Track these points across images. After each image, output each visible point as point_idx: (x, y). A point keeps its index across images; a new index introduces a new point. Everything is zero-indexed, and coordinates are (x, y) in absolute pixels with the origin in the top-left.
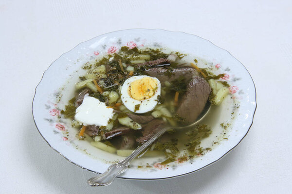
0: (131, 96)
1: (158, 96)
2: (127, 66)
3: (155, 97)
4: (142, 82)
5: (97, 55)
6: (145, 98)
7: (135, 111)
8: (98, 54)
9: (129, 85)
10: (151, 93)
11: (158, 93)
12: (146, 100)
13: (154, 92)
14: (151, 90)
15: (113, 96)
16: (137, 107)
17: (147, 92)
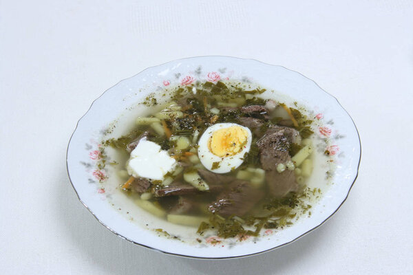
0: (211, 151)
1: (246, 153)
2: (212, 108)
3: (242, 155)
4: (228, 133)
5: (166, 85)
6: (228, 155)
7: (212, 169)
8: (168, 84)
9: (211, 135)
10: (237, 148)
11: (247, 149)
12: (229, 157)
13: (241, 148)
14: (238, 145)
15: (183, 143)
16: (216, 165)
17: (231, 146)
